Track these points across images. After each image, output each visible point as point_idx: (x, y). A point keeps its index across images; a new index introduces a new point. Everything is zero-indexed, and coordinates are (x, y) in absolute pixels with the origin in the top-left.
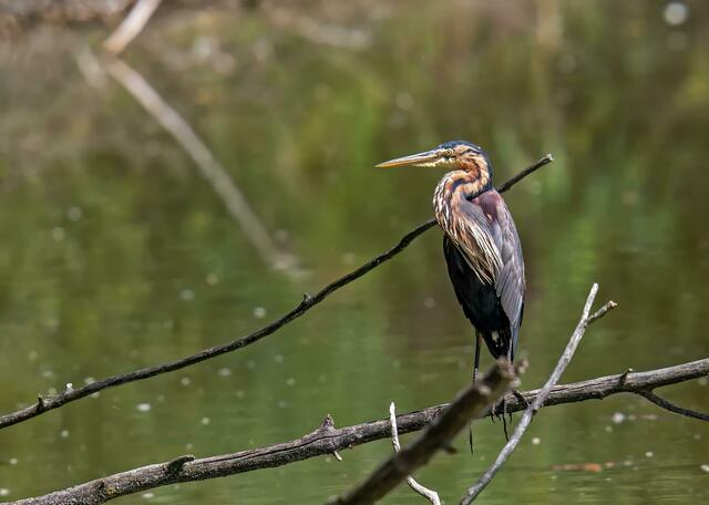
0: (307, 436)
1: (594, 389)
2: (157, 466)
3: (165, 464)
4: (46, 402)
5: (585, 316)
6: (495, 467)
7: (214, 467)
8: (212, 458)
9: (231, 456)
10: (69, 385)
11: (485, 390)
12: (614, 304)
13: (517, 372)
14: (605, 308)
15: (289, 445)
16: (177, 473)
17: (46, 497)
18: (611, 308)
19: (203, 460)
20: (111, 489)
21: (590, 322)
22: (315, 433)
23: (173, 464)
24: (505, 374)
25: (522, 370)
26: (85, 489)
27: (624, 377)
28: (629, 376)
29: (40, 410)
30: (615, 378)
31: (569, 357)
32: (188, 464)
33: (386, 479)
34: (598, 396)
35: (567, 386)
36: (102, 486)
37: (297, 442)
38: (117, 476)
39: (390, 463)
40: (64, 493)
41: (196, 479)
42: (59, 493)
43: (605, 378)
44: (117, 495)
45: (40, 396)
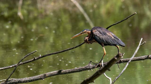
0: (86, 66)
1: (143, 58)
2: (56, 71)
3: (58, 71)
4: (36, 58)
5: (140, 44)
6: (121, 73)
7: (67, 71)
8: (67, 70)
9: (71, 69)
10: (40, 55)
11: (116, 58)
12: (145, 42)
13: (122, 55)
14: (144, 43)
15: (82, 68)
16: (60, 73)
17: (34, 77)
18: (145, 43)
19: (65, 70)
20: (47, 75)
21: (141, 45)
22: (87, 65)
23: (59, 71)
24: (120, 55)
25: (123, 55)
26: (42, 75)
27: (148, 56)
28: (149, 56)
29: (34, 60)
30: (146, 56)
31: (136, 52)
32: (62, 71)
33: (96, 75)
34: (143, 59)
35: (137, 57)
36: (45, 75)
37: (84, 67)
38: (48, 73)
39: (97, 72)
40: (38, 76)
41: (64, 74)
42: (37, 76)
43: (145, 56)
44: (48, 77)
45: (34, 57)
